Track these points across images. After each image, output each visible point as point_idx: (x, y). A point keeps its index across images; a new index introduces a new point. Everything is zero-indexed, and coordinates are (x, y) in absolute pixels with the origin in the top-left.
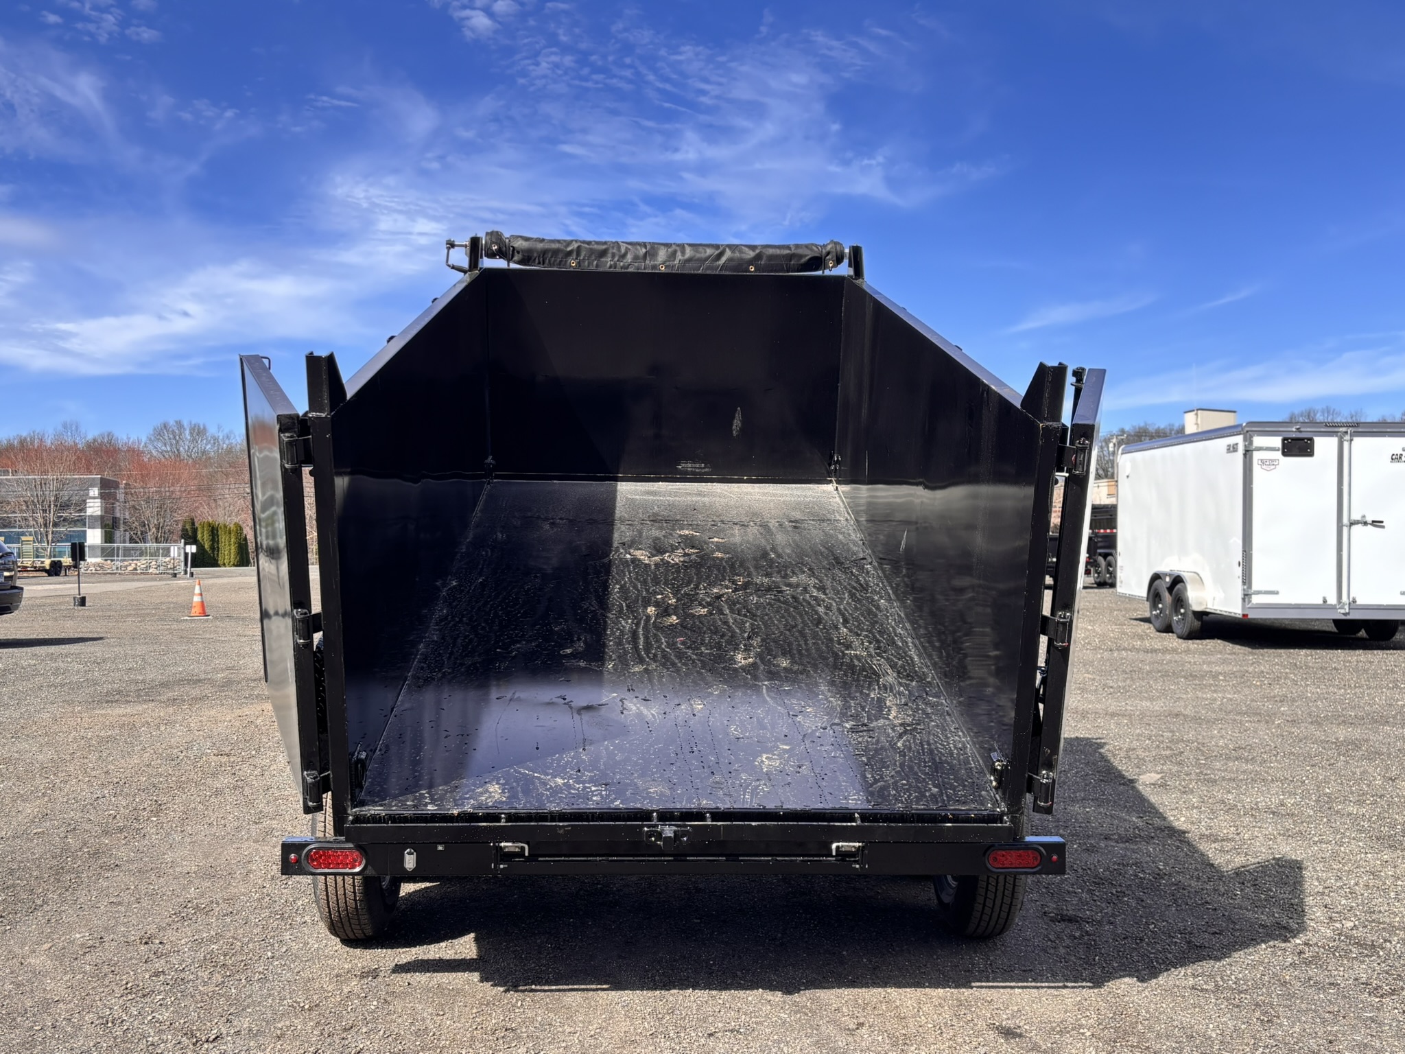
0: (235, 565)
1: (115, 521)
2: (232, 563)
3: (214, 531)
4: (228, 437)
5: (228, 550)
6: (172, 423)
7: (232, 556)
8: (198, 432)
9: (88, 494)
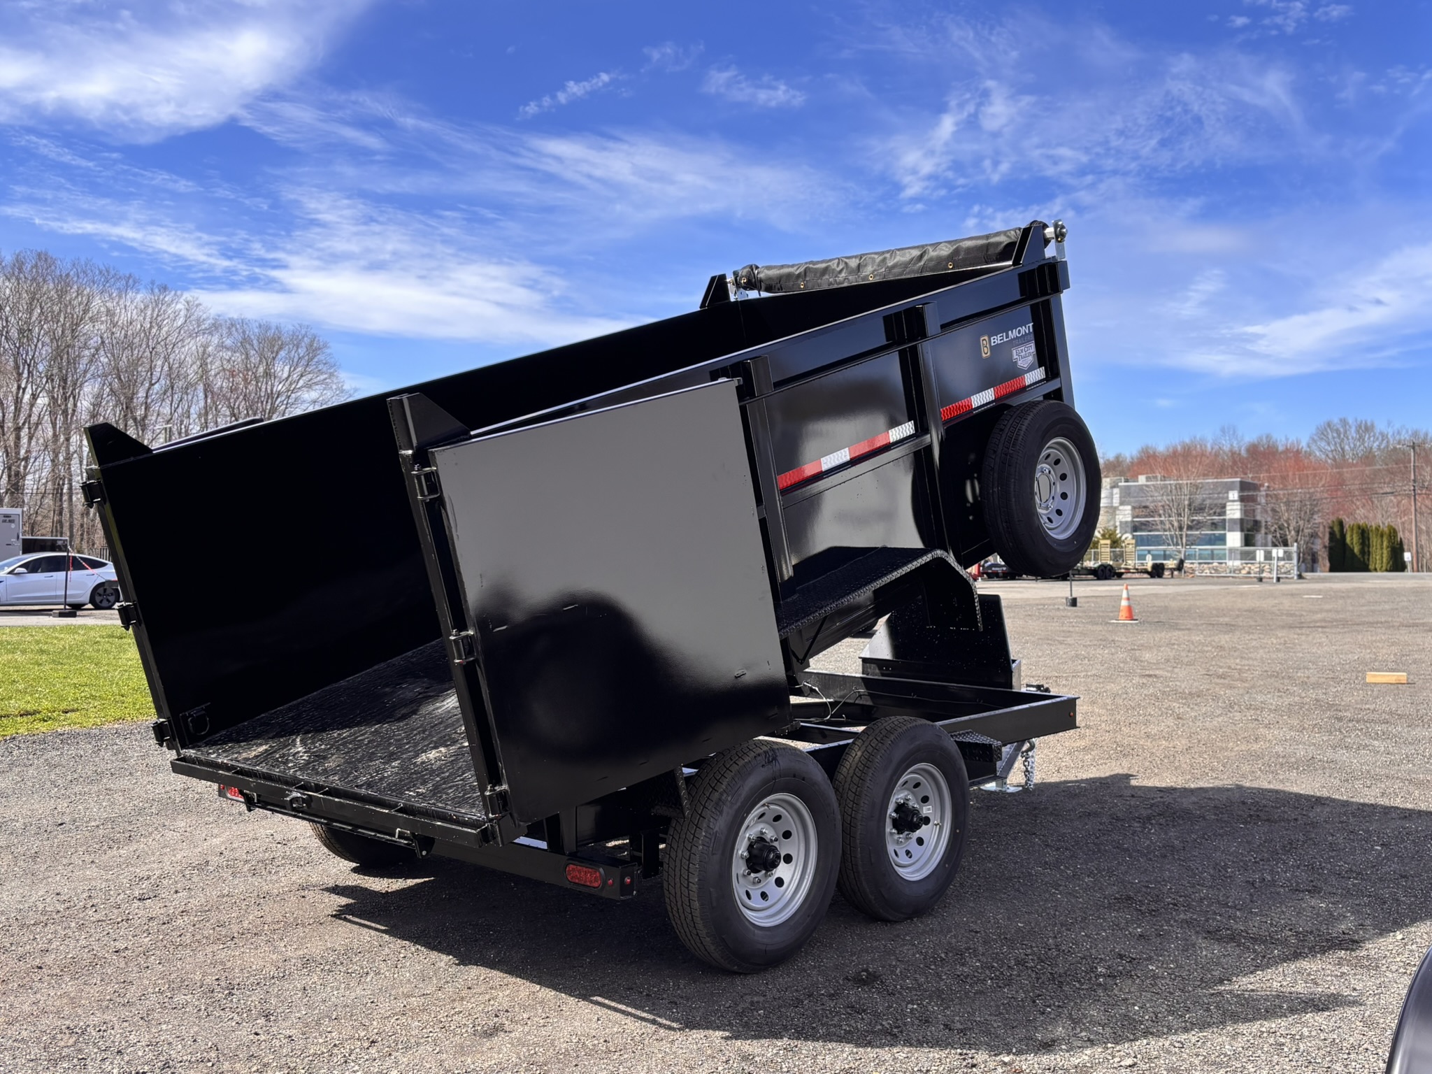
0: (1386, 570)
1: (1256, 525)
2: (1384, 568)
3: (1364, 533)
4: (1399, 433)
5: (1380, 553)
6: (1336, 420)
7: (1385, 560)
8: (1365, 429)
9: (1228, 497)
